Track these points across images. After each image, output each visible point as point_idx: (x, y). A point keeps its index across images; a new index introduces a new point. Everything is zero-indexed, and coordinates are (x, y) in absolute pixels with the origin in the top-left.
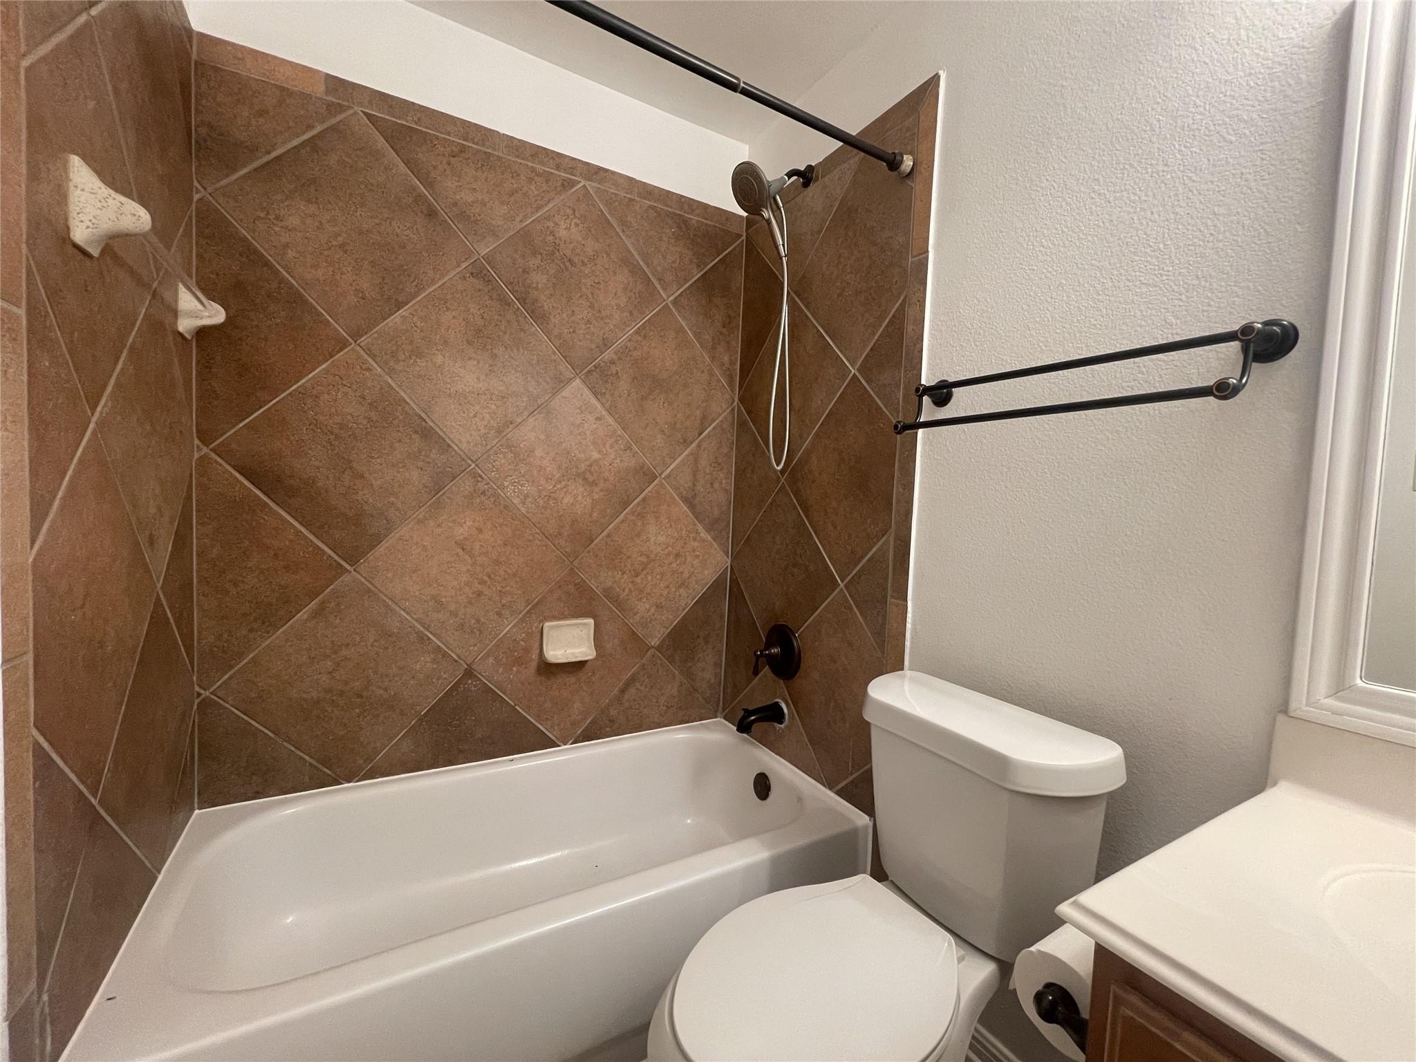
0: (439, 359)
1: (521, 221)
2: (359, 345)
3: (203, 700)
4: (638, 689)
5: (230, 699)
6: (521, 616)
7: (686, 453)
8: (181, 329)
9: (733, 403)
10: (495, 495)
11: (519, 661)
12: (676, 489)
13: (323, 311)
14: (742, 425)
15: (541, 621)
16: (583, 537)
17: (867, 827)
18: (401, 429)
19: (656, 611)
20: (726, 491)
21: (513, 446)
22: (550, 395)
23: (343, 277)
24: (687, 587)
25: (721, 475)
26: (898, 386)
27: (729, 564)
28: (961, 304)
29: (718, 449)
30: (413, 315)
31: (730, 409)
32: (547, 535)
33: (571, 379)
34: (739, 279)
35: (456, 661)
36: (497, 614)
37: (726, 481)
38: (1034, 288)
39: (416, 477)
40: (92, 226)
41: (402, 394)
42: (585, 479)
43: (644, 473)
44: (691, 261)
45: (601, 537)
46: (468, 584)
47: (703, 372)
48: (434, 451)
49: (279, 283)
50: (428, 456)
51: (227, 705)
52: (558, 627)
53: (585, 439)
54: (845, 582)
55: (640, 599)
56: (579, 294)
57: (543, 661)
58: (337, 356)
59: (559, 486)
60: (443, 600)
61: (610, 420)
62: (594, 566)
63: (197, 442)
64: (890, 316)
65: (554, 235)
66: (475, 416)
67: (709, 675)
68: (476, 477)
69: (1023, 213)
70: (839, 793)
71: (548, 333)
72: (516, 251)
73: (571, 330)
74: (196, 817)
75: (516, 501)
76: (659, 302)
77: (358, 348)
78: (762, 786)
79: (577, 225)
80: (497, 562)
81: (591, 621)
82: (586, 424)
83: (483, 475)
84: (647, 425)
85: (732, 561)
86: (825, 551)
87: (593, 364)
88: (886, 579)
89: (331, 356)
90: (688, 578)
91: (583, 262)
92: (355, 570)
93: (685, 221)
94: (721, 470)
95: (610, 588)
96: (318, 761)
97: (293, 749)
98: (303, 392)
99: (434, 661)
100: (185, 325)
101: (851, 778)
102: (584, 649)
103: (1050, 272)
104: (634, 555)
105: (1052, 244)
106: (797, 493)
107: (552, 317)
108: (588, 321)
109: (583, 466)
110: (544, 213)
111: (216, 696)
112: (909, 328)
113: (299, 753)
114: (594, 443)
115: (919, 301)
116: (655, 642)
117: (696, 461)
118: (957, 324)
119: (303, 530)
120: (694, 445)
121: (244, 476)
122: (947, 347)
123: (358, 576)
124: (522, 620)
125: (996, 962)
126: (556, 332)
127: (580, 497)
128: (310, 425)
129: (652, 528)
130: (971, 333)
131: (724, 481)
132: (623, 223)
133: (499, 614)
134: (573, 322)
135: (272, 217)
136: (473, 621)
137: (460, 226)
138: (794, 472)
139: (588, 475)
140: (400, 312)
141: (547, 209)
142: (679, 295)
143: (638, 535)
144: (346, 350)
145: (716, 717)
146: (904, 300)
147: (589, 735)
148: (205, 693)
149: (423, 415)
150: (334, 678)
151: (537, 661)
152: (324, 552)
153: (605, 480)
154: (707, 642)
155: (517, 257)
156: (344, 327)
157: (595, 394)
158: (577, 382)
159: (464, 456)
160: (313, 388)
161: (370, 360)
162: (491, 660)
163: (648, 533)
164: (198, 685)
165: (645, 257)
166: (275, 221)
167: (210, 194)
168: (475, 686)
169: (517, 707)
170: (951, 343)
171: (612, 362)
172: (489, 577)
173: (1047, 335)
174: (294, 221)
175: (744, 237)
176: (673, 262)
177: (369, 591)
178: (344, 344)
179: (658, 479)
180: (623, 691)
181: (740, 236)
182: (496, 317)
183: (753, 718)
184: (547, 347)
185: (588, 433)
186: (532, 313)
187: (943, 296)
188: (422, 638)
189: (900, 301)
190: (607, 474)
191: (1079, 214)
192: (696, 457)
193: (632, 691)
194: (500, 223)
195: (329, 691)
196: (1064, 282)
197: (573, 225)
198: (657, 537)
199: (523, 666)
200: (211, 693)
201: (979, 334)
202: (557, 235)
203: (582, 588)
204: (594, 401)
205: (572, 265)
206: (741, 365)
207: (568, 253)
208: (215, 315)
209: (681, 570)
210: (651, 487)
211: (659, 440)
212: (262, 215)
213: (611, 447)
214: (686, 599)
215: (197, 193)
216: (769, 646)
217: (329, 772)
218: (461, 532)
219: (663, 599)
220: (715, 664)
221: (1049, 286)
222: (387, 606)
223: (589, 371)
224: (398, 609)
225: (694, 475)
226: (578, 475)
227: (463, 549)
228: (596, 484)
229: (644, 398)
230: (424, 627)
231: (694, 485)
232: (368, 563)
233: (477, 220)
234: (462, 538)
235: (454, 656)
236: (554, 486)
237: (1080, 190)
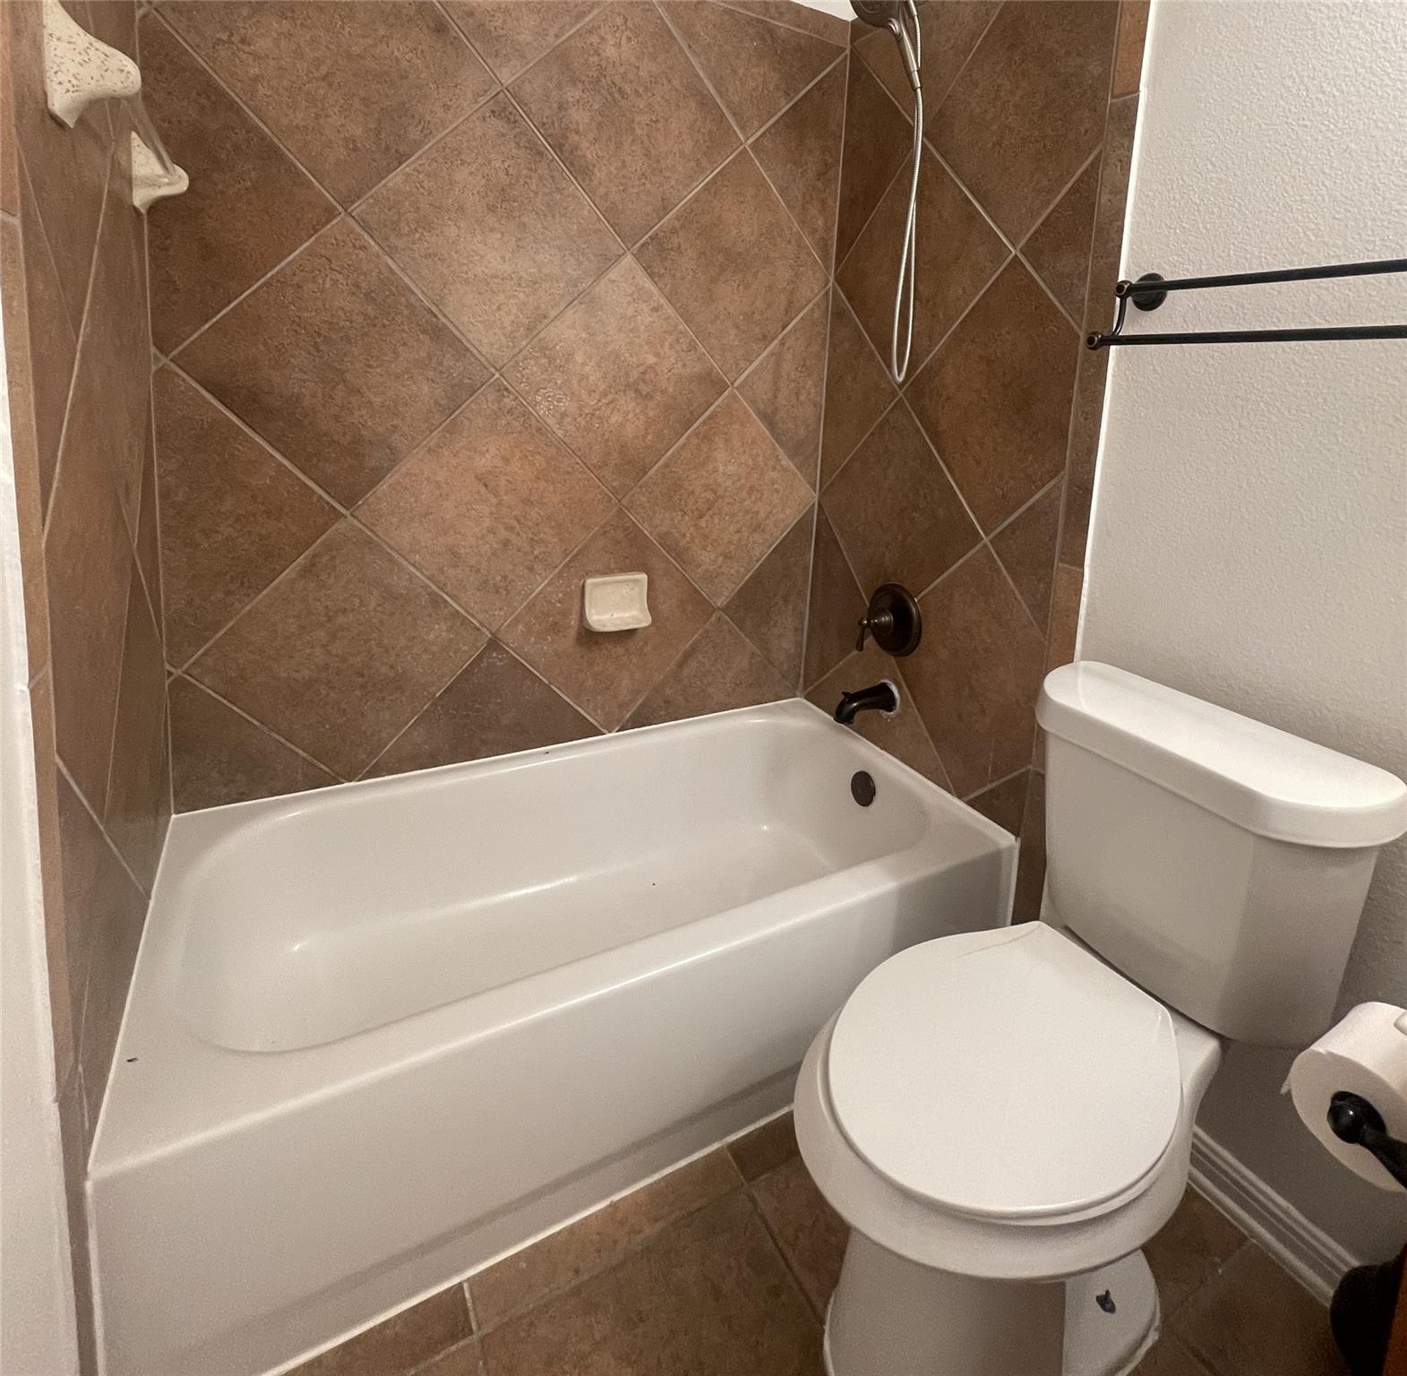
0: (452, 232)
1: (557, 36)
2: (350, 214)
3: (175, 679)
4: (699, 662)
5: (206, 680)
6: (557, 570)
7: (765, 354)
8: (137, 203)
9: (826, 285)
10: (526, 415)
11: (555, 628)
12: (753, 402)
13: (304, 170)
14: (839, 316)
15: (583, 577)
16: (633, 465)
17: (1010, 849)
18: (406, 328)
19: (723, 562)
20: (815, 405)
21: (547, 349)
22: (594, 277)
23: (329, 120)
24: (763, 531)
25: (810, 382)
26: (1082, 277)
27: (816, 500)
28: (1186, 168)
29: (807, 348)
30: (418, 171)
31: (822, 293)
32: (589, 466)
33: (620, 256)
34: (840, 111)
35: (478, 629)
36: (528, 569)
37: (814, 391)
38: (1304, 152)
39: (425, 391)
40: (72, 89)
41: (407, 280)
42: (637, 390)
43: (712, 381)
44: (777, 88)
45: (655, 468)
46: (492, 531)
47: (789, 242)
48: (448, 356)
49: (248, 132)
50: (441, 364)
51: (202, 687)
52: (604, 583)
53: (639, 337)
54: (992, 535)
55: (704, 548)
56: (632, 137)
57: (583, 627)
58: (322, 231)
59: (604, 401)
60: (463, 551)
61: (670, 311)
62: (647, 505)
63: (153, 350)
64: (1075, 178)
65: (599, 55)
66: (499, 309)
67: (787, 644)
68: (502, 390)
69: (1293, 41)
70: (971, 804)
71: (591, 193)
72: (550, 79)
73: (621, 188)
74: (174, 822)
75: (551, 421)
76: (735, 146)
77: (349, 219)
78: (864, 788)
79: (629, 39)
80: (527, 502)
81: (643, 577)
82: (639, 317)
83: (510, 388)
84: (717, 317)
85: (820, 497)
86: (962, 493)
87: (649, 234)
88: (1054, 537)
89: (316, 231)
90: (765, 519)
91: (636, 91)
92: (352, 515)
93: (771, 31)
94: (809, 375)
95: (666, 534)
96: (313, 755)
97: (283, 740)
98: (282, 279)
99: (450, 629)
100: (141, 197)
101: (989, 787)
102: (635, 613)
103: (1332, 131)
104: (698, 490)
105: (1338, 90)
106: (921, 414)
107: (596, 170)
108: (643, 174)
109: (635, 374)
110: (588, 24)
111: (190, 675)
112: (1105, 198)
113: (288, 745)
114: (649, 342)
115: (1121, 161)
116: (720, 602)
117: (778, 364)
118: (1178, 197)
119: (286, 462)
120: (776, 342)
121: (212, 394)
122: (1160, 227)
123: (356, 523)
124: (560, 575)
125: (1216, 1038)
126: (602, 190)
127: (630, 416)
128: (291, 325)
129: (721, 455)
130: (1198, 210)
131: (813, 391)
132: (690, 35)
133: (531, 569)
134: (624, 177)
135: (235, 39)
136: (498, 578)
137: (477, 45)
138: (919, 386)
139: (641, 386)
140: (401, 167)
141: (591, 16)
142: (761, 136)
143: (703, 464)
144: (334, 222)
145: (795, 696)
146: (1098, 158)
147: (640, 720)
148: (178, 672)
149: (434, 309)
150: (329, 653)
151: (576, 628)
152: (314, 492)
153: (663, 392)
154: (786, 600)
155: (551, 87)
156: (331, 190)
157: (651, 275)
158: (628, 260)
159: (486, 364)
160: (294, 275)
161: (366, 236)
162: (520, 627)
163: (716, 461)
164: (169, 663)
165: (719, 83)
166: (240, 46)
167: (156, 10)
168: (501, 660)
169: (552, 686)
170: (1168, 222)
171: (674, 231)
172: (519, 521)
173: (1320, 221)
174: (263, 44)
175: (848, 52)
176: (754, 90)
177: (369, 541)
178: (330, 213)
179: (729, 389)
180: (681, 665)
181: (843, 50)
182: (525, 172)
183: (855, 704)
184: (589, 212)
185: (642, 328)
186: (570, 164)
187: (1159, 156)
188: (436, 601)
189: (1091, 158)
190: (664, 385)
191: (1385, 49)
192: (778, 357)
193: (693, 664)
194: (529, 39)
195: (326, 667)
196: (1353, 146)
197: (624, 39)
198: (726, 465)
199: (561, 634)
200: (184, 672)
201: (1213, 213)
202: (604, 55)
203: (635, 536)
204: (648, 284)
205: (623, 98)
206: (839, 232)
207: (617, 79)
208: (178, 182)
209: (756, 509)
210: (720, 399)
211: (732, 337)
212: (225, 37)
213: (671, 347)
214: (761, 548)
215: (139, 8)
216: (874, 611)
217: (327, 769)
218: (483, 463)
219: (733, 547)
220: (796, 629)
221: (1329, 151)
222: (391, 560)
223: (643, 245)
224: (405, 563)
225: (775, 383)
226: (628, 385)
227: (486, 486)
228: (651, 397)
229: (713, 280)
230: (438, 587)
231: (776, 397)
232: (369, 505)
233: (499, 36)
234: (483, 470)
235: (475, 622)
236: (599, 401)
237: (1388, 13)
